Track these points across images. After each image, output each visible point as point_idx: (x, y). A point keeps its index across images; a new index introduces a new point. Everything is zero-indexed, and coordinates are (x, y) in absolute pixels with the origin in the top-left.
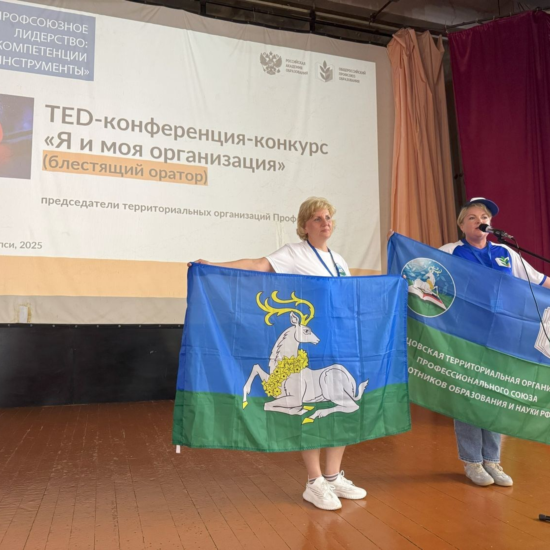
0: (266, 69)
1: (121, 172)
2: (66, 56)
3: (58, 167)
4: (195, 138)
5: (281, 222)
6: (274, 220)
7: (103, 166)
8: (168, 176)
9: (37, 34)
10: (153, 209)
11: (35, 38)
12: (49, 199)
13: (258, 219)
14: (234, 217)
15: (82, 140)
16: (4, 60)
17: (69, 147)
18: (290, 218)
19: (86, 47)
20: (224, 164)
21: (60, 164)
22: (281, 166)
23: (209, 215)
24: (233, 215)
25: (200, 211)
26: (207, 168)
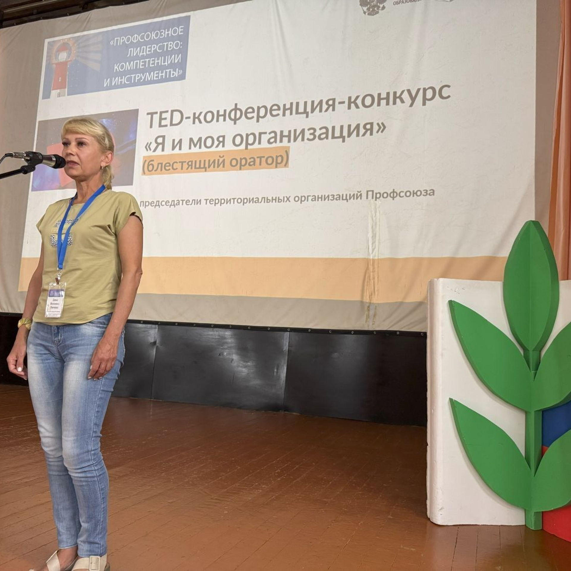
0: (366, 11)
1: (205, 168)
2: (164, 62)
3: (154, 170)
4: (278, 115)
5: (376, 200)
6: (367, 198)
7: (190, 163)
8: (247, 164)
9: (144, 48)
10: (232, 201)
11: (142, 53)
12: (146, 202)
13: (346, 199)
14: (317, 200)
15: (174, 140)
16: (120, 80)
17: (163, 150)
18: (389, 193)
19: (181, 47)
20: (308, 139)
21: (155, 168)
22: (380, 128)
23: (288, 201)
24: (315, 198)
25: (279, 197)
26: (289, 147)
